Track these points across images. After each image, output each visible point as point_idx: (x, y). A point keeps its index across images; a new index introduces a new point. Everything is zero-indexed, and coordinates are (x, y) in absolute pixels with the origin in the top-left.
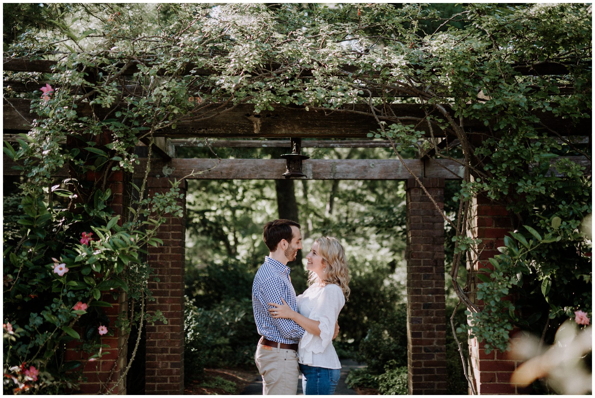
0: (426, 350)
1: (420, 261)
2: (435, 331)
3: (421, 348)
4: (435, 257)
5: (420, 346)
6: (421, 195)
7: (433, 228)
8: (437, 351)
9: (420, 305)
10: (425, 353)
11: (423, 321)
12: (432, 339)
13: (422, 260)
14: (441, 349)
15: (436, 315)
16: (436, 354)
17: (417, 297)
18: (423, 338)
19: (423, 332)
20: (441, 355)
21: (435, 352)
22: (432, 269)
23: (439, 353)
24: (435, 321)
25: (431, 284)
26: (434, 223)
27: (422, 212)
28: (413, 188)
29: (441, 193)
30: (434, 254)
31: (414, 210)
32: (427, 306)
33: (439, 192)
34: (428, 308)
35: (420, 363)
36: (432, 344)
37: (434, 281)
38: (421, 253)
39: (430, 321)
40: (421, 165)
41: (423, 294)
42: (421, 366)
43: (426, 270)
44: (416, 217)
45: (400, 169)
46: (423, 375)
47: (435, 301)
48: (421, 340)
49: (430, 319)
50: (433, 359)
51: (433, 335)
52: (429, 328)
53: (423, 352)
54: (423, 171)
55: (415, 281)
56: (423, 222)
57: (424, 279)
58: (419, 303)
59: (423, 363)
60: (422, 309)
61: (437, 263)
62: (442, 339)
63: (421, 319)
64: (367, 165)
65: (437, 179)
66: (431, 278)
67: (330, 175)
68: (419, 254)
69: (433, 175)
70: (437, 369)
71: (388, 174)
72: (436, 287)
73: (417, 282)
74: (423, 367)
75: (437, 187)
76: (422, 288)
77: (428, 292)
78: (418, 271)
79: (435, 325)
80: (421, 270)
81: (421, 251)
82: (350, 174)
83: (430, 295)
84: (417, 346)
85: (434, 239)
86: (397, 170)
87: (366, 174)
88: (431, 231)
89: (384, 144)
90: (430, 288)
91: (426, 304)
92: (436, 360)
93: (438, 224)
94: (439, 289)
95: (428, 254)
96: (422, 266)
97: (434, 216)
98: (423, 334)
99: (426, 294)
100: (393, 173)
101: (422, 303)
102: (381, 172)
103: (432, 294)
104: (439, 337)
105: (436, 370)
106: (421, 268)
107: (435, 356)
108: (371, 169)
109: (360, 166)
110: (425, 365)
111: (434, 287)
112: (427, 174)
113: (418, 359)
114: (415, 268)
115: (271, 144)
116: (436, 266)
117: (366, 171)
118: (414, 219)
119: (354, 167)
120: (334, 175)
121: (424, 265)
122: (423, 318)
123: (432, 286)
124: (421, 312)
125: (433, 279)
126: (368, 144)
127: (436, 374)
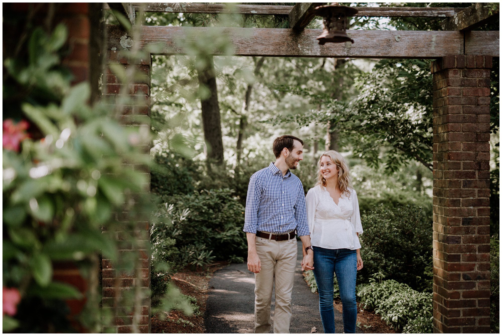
0: (465, 277)
1: (460, 164)
2: (477, 253)
3: (459, 275)
4: (479, 158)
5: (458, 272)
6: (462, 77)
7: (475, 121)
8: (479, 278)
9: (459, 220)
10: (464, 281)
11: (462, 240)
12: (474, 263)
13: (462, 162)
14: (484, 275)
15: (478, 233)
16: (477, 283)
17: (455, 210)
18: (462, 262)
19: (461, 254)
20: (483, 284)
21: (476, 279)
22: (474, 174)
23: (481, 281)
24: (476, 241)
25: (472, 194)
26: (477, 114)
27: (463, 100)
28: (453, 68)
29: (487, 75)
30: (477, 155)
31: (452, 98)
32: (467, 221)
33: (484, 74)
34: (469, 224)
35: (458, 293)
36: (473, 269)
37: (476, 190)
38: (461, 153)
39: (471, 240)
40: (460, 38)
41: (463, 206)
42: (459, 298)
43: (467, 175)
44: (455, 106)
45: (433, 44)
46: (461, 309)
47: (477, 214)
48: (459, 265)
49: (471, 238)
50: (474, 289)
51: (475, 259)
52: (470, 249)
53: (462, 280)
54: (463, 46)
55: (453, 189)
56: (464, 113)
57: (464, 187)
58: (457, 217)
59: (461, 294)
60: (461, 225)
61: (480, 166)
62: (485, 262)
63: (460, 238)
64: (391, 38)
65: (482, 56)
66: (473, 185)
67: (344, 51)
68: (457, 154)
69: (475, 51)
70: (479, 301)
71: (418, 49)
72: (479, 197)
73: (455, 191)
74: (462, 298)
75: (483, 68)
76: (461, 199)
77: (468, 203)
78: (457, 177)
79: (477, 246)
80: (459, 175)
81: (461, 151)
82: (368, 50)
83: (472, 208)
84: (454, 272)
85: (477, 135)
86: (429, 45)
87: (390, 50)
88: (474, 125)
89: (408, 12)
90: (472, 198)
91: (466, 219)
92: (477, 289)
93: (483, 115)
94: (483, 199)
95: (469, 154)
96: (461, 170)
97: (478, 105)
98: (461, 256)
99: (467, 207)
100: (424, 49)
101: (461, 218)
102: (409, 48)
103: (474, 206)
104: (481, 260)
105: (477, 302)
106: (460, 173)
107: (477, 284)
108: (396, 43)
109: (383, 39)
110: (464, 297)
111: (477, 197)
112: (468, 50)
113: (454, 289)
114: (453, 172)
115: (262, 10)
116: (479, 170)
117: (390, 46)
118: (453, 109)
119: (375, 41)
120: (348, 51)
121: (464, 169)
122: (462, 237)
123: (474, 196)
124: (460, 229)
125: (476, 187)
126: (388, 12)
127: (477, 307)
